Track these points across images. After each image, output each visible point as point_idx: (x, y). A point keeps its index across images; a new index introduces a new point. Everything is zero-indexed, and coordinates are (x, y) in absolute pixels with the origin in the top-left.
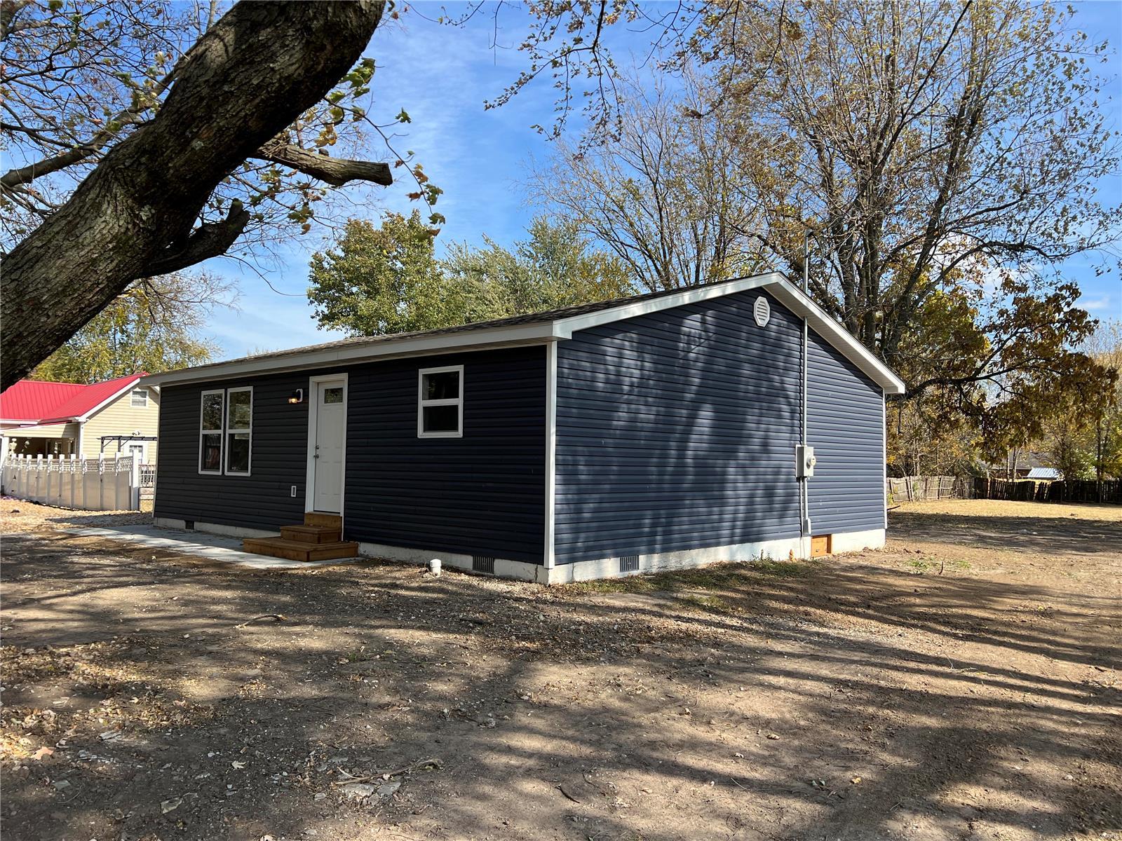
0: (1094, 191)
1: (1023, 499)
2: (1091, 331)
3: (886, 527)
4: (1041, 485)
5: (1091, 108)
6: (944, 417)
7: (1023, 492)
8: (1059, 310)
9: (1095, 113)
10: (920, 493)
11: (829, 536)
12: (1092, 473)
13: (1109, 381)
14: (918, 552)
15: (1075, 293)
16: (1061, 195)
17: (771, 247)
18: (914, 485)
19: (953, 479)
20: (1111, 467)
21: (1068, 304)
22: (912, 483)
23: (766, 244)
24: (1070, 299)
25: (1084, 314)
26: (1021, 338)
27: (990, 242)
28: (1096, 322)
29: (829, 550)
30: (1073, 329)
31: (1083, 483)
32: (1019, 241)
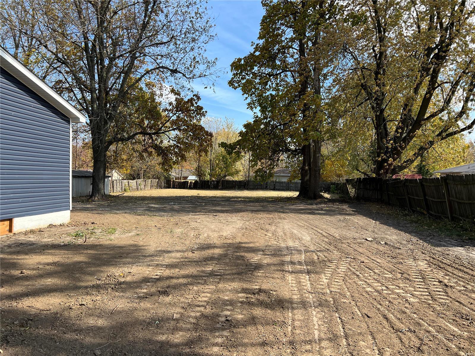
0: (205, 51)
1: (184, 188)
2: (204, 116)
3: (71, 209)
4: (191, 182)
5: (204, 10)
6: (146, 150)
7: (184, 185)
8: (193, 105)
9: (206, 13)
10: (142, 187)
11: (11, 220)
12: (208, 178)
13: (210, 137)
14: (93, 223)
15: (199, 98)
16: (192, 49)
17: (44, 46)
18: (140, 184)
19: (157, 180)
20: (214, 175)
21: (196, 103)
22: (139, 182)
23: (41, 44)
24: (196, 101)
25: (202, 108)
26: (178, 117)
27: (162, 66)
28: (206, 112)
29: (10, 230)
30: (198, 114)
31: (205, 181)
32: (175, 68)
